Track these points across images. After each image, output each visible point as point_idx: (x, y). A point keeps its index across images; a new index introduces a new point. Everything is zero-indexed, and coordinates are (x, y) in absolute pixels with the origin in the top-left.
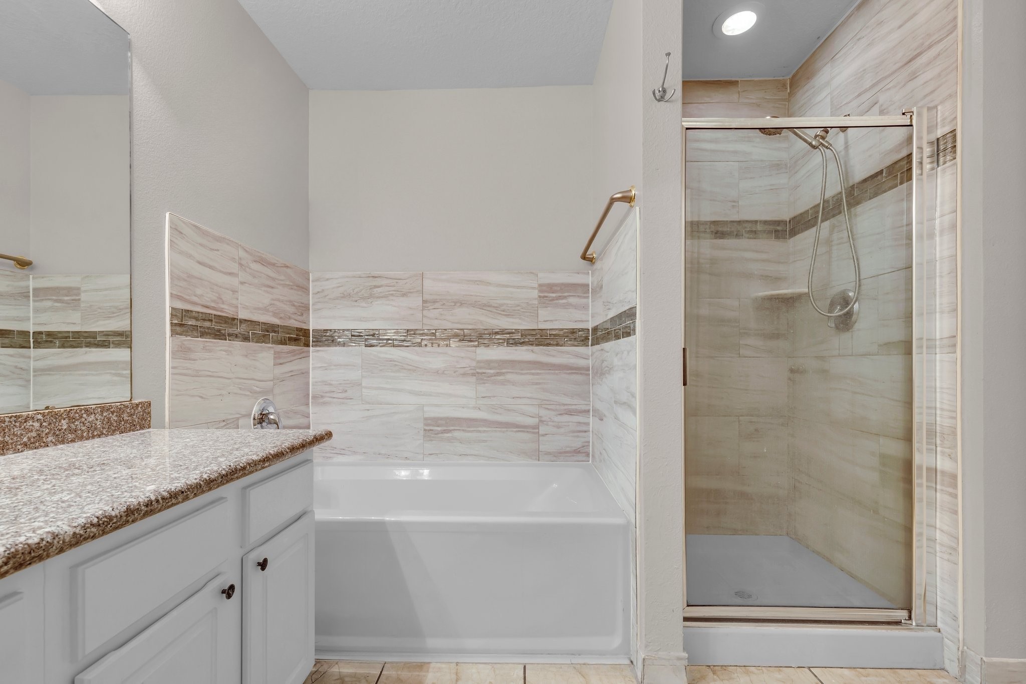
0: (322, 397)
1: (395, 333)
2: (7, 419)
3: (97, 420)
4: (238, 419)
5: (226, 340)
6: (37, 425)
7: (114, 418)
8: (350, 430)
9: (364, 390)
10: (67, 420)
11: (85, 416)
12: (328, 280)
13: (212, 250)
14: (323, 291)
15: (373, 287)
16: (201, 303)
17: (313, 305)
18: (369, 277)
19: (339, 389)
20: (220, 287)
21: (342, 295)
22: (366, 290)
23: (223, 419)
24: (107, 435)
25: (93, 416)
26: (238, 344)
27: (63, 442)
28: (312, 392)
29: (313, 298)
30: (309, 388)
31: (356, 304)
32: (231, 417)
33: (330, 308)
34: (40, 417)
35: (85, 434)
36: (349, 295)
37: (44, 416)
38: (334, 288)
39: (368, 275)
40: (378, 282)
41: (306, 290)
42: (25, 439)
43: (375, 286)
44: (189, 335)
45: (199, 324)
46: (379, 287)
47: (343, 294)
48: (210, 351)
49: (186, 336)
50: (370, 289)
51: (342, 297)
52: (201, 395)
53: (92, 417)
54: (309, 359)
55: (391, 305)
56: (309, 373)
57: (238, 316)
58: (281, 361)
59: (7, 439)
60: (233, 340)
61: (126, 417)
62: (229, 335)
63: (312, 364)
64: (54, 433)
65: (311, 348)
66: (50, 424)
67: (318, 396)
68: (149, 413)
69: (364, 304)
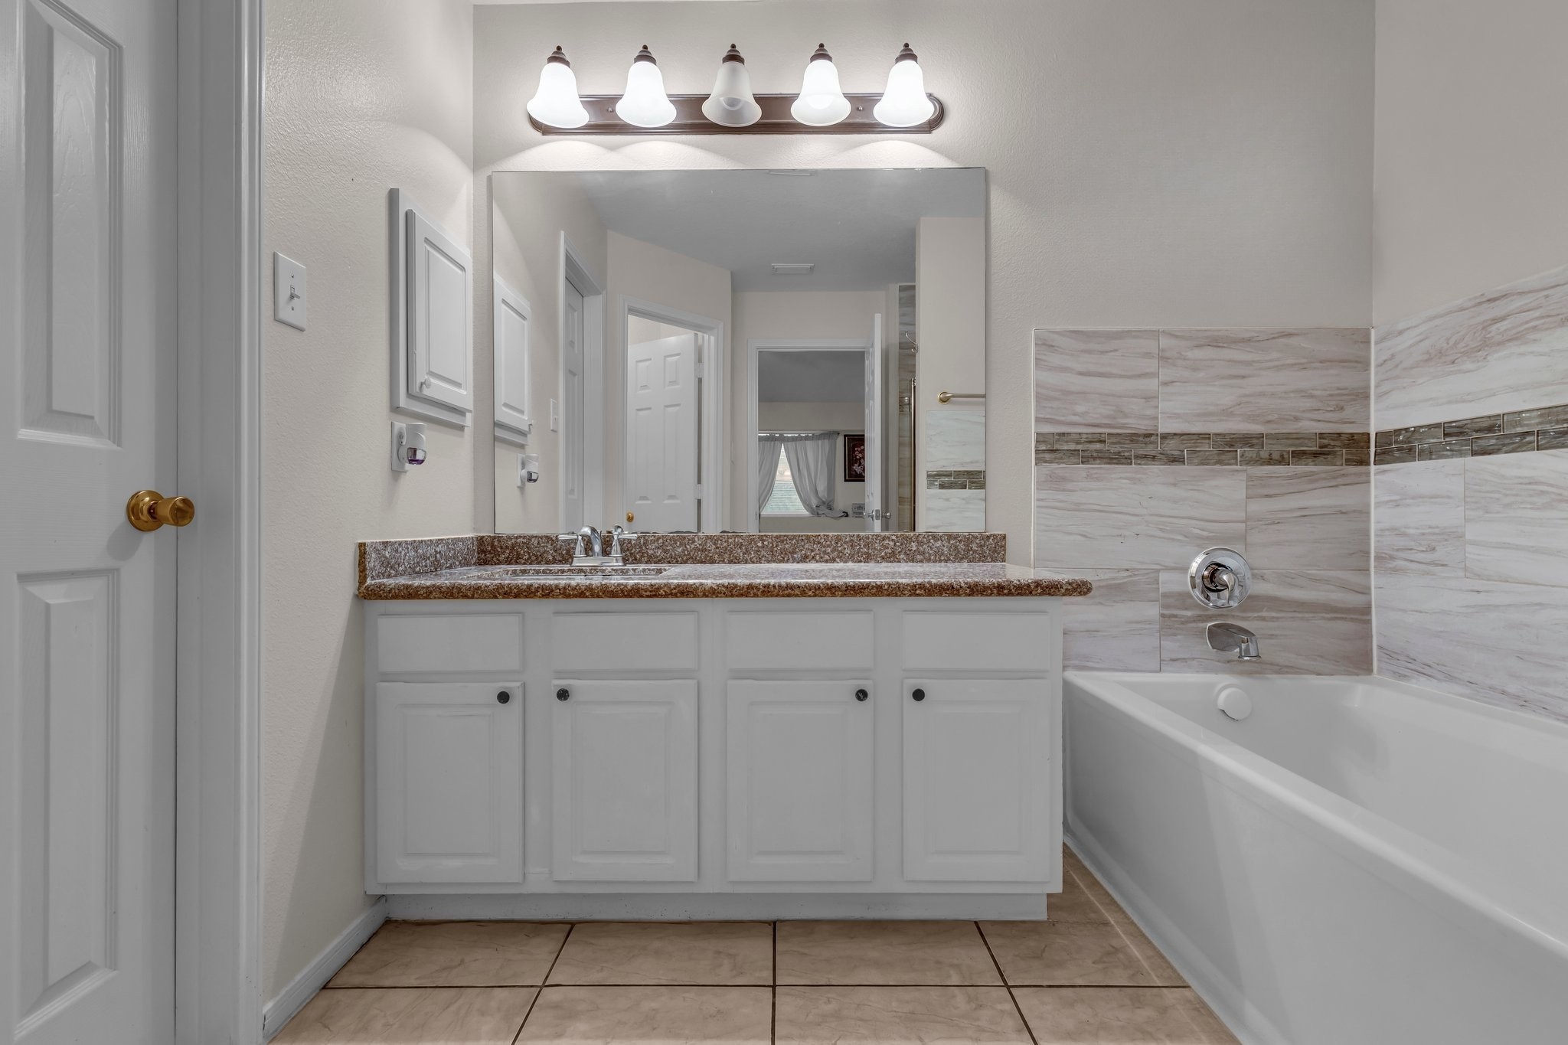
0: (1392, 558)
1: (1541, 416)
2: (871, 537)
3: (944, 546)
4: (1158, 571)
5: (1131, 464)
6: (892, 544)
7: (961, 546)
8: (1442, 629)
9: (1469, 548)
10: (916, 543)
11: (932, 541)
12: (1401, 333)
13: (1103, 352)
14: (1393, 355)
15: (1489, 322)
16: (1083, 421)
17: (1377, 387)
18: (1480, 303)
19: (1420, 544)
20: (1120, 397)
21: (1426, 357)
22: (1475, 333)
23: (1126, 568)
24: (954, 562)
25: (940, 542)
26: (1155, 469)
27: (912, 561)
28: (1376, 547)
29: (1376, 373)
30: (1369, 539)
31: (1453, 368)
32: (1140, 567)
33: (1404, 388)
34: (894, 537)
35: (932, 557)
36: (1441, 353)
37: (897, 537)
38: (1411, 346)
39: (1478, 301)
40: (1499, 309)
41: (1363, 364)
42: (883, 554)
43: (1493, 320)
44: (1063, 463)
45: (1080, 447)
46: (1503, 319)
47: (1428, 353)
48: (1098, 480)
49: (1059, 463)
50: (1483, 329)
51: (1427, 361)
52: (1084, 534)
53: (939, 544)
54: (1369, 487)
55: (1532, 353)
56: (1368, 513)
57: (1157, 430)
58: (1271, 492)
59: (870, 551)
60: (1145, 464)
61: (974, 546)
62: (1137, 457)
63: (1376, 497)
64: (905, 553)
65: (1373, 468)
66: (902, 545)
67: (1384, 555)
68: (1004, 547)
69: (1469, 366)
